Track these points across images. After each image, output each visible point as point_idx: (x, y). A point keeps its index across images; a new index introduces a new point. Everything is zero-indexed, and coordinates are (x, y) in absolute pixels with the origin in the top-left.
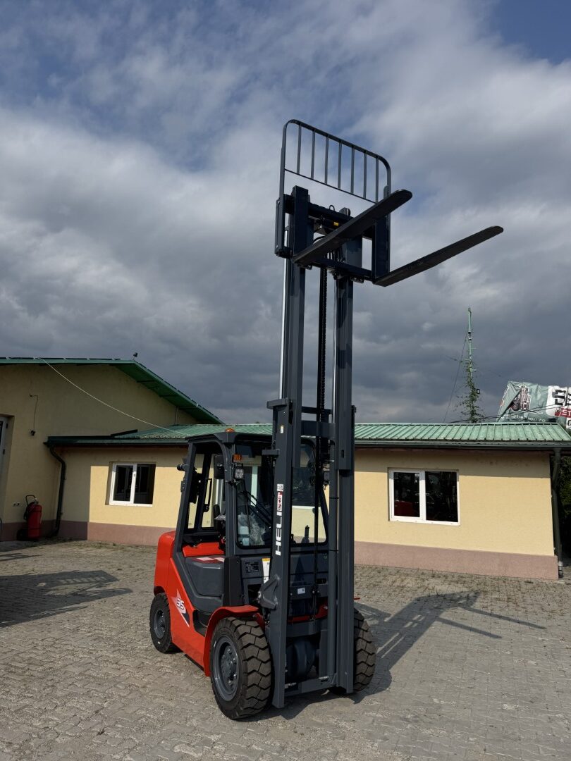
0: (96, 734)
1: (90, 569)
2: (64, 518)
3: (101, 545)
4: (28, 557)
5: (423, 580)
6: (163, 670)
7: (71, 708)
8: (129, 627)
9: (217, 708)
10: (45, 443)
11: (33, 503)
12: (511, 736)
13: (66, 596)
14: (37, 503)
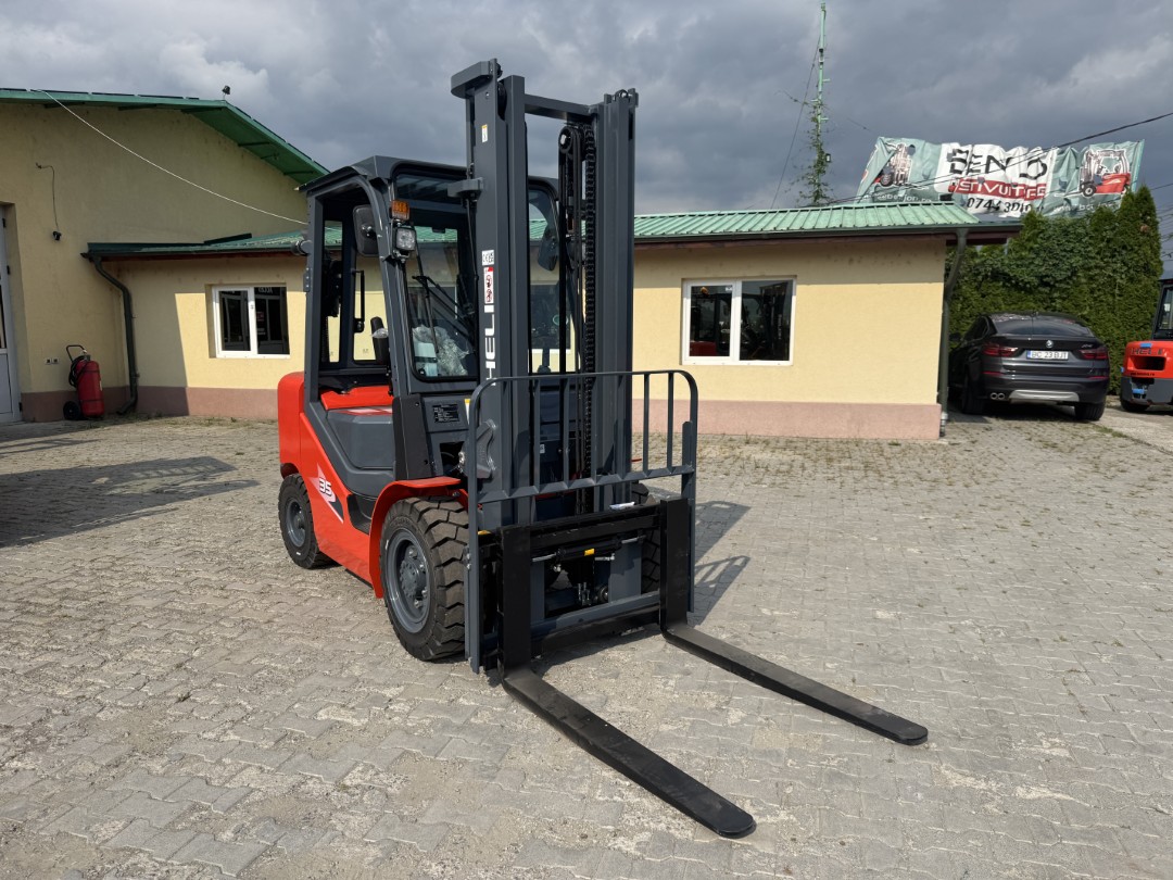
0: (173, 701)
1: (189, 455)
2: (143, 381)
3: (210, 422)
4: (82, 442)
5: (733, 448)
6: (305, 595)
7: (132, 662)
8: (249, 533)
9: (399, 645)
10: (83, 255)
11: (81, 358)
12: (894, 658)
13: (142, 495)
14: (89, 357)
